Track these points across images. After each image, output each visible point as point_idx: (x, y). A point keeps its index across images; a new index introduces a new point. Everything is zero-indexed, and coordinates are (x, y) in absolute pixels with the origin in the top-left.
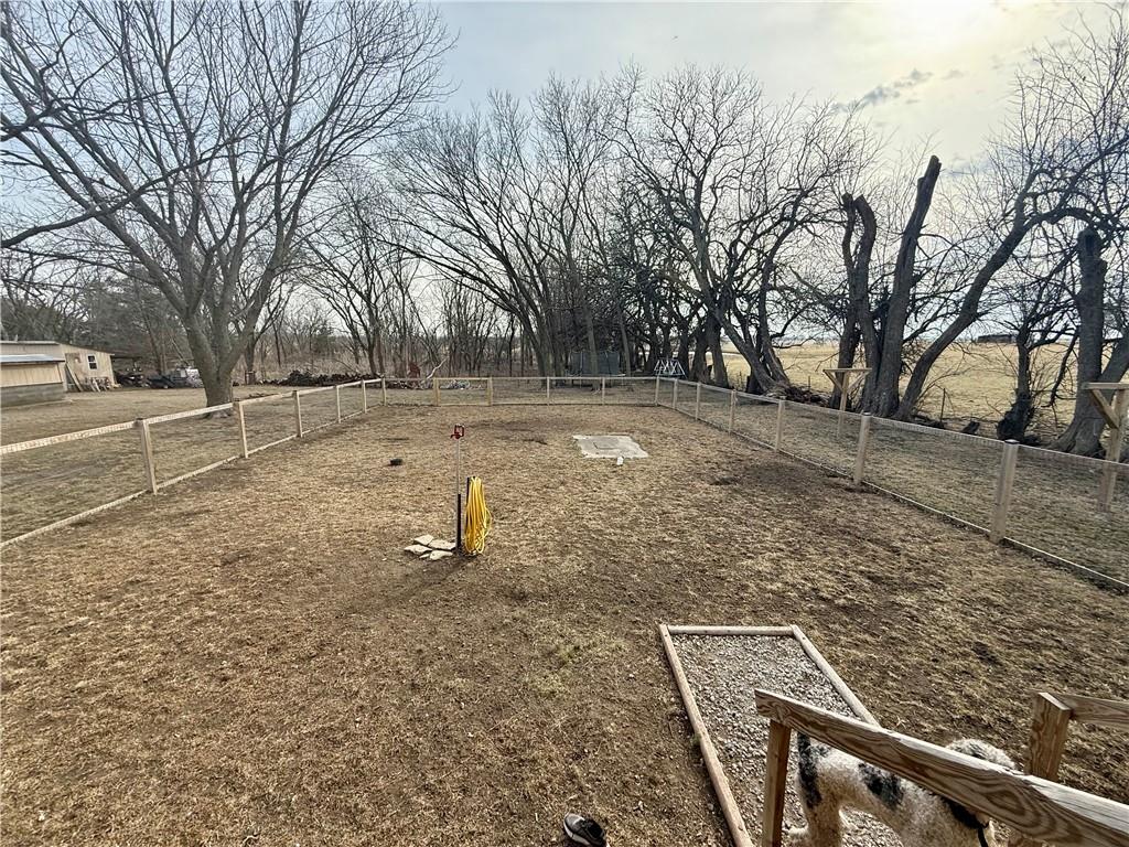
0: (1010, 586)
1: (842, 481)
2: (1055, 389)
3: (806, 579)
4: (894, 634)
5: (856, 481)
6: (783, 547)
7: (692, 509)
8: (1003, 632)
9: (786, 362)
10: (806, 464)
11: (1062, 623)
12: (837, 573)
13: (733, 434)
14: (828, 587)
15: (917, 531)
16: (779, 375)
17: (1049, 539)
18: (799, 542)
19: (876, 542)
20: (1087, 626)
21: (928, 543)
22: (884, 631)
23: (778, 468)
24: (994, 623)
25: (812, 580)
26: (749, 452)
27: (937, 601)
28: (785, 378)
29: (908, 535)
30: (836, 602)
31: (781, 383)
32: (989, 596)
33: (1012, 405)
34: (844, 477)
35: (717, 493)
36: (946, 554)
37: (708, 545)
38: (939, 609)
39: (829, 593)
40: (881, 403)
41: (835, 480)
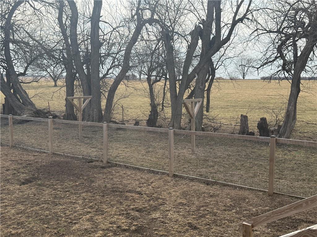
0: (185, 194)
1: (97, 164)
2: (163, 103)
3: (111, 224)
4: (161, 233)
5: (105, 162)
6: (89, 210)
7: (18, 206)
8: (193, 215)
9: (31, 93)
10: (72, 158)
11: (205, 203)
12: (123, 214)
13: (14, 147)
14: (123, 223)
15: (143, 181)
16: (27, 102)
17: (185, 170)
18: (96, 204)
19: (130, 191)
20: (211, 201)
21: (149, 185)
22: (157, 234)
23: (58, 164)
24: (188, 212)
25: (114, 223)
26: (33, 158)
27: (167, 211)
28: (32, 104)
29: (140, 183)
30: (131, 229)
31: (29, 107)
32: (181, 201)
33: (150, 112)
34: (97, 161)
35: (29, 190)
36: (158, 188)
37: (46, 226)
38: (169, 214)
39: (126, 225)
40: (94, 116)
41: (94, 163)
